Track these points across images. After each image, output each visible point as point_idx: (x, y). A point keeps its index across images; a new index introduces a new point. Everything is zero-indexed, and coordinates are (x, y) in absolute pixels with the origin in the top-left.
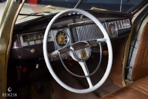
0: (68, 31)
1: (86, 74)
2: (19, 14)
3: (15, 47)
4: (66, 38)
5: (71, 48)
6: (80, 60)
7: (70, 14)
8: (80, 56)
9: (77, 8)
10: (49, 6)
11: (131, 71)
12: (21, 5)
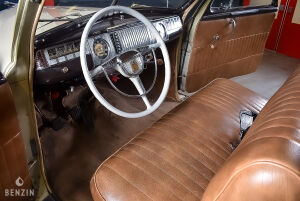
0: (107, 37)
1: (141, 92)
2: (39, 21)
3: (40, 68)
4: (106, 47)
5: (118, 60)
6: (131, 75)
7: (110, 14)
8: (131, 70)
9: (115, 5)
10: (74, 7)
11: (184, 79)
12: (40, 6)
